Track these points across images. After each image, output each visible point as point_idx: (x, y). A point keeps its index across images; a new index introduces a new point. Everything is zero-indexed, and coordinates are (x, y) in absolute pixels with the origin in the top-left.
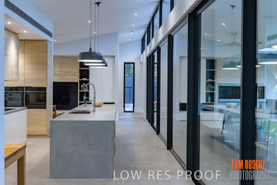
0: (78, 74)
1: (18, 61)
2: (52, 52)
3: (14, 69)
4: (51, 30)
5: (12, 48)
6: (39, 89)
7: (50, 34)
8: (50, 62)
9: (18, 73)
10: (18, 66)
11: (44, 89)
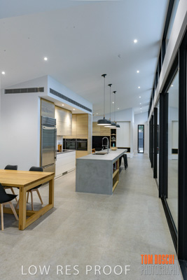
0: (110, 131)
1: (71, 125)
2: (91, 120)
3: (69, 129)
4: (91, 108)
5: (68, 118)
6: (83, 140)
7: (90, 111)
8: (90, 126)
9: (71, 132)
10: (71, 128)
11: (86, 140)
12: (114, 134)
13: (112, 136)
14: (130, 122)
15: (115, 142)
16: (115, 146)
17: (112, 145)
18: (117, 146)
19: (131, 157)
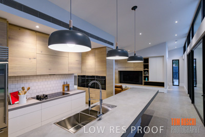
0: (143, 67)
6: (102, 77)
7: (111, 44)
11: (105, 77)
12: (147, 69)
13: (145, 71)
14: (163, 56)
15: (148, 77)
16: (148, 80)
17: (145, 80)
18: (150, 80)
19: (165, 92)
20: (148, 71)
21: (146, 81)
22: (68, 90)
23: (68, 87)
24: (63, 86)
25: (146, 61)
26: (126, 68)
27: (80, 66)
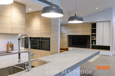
11: (49, 39)
12: (94, 34)
13: (92, 35)
14: (110, 21)
15: (95, 41)
17: (92, 44)
18: (97, 44)
19: (111, 55)
20: (95, 35)
21: (94, 45)
22: (12, 50)
23: (12, 46)
24: (8, 45)
25: (94, 25)
26: (74, 32)
27: (24, 27)
